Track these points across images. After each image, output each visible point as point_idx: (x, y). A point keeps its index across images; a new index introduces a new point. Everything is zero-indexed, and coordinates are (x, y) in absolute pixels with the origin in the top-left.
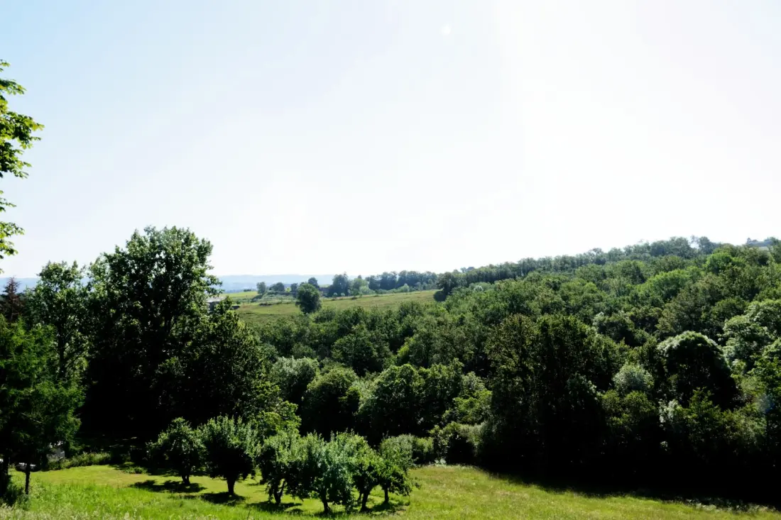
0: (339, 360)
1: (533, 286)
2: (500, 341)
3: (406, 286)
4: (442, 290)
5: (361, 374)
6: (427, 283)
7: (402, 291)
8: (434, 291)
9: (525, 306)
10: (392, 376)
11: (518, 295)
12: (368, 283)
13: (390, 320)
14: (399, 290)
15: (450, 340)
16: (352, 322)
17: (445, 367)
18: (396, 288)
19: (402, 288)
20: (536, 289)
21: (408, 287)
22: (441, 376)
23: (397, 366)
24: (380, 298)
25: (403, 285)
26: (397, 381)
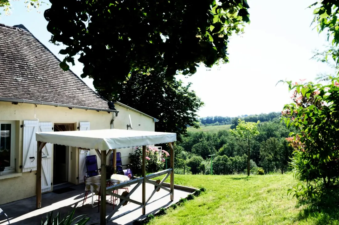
0: (194, 152)
1: (277, 125)
2: (266, 148)
3: (217, 122)
4: (234, 125)
5: (205, 158)
6: (227, 121)
7: (215, 125)
8: (230, 125)
9: (274, 134)
10: (219, 160)
11: (271, 129)
12: (201, 121)
13: (215, 137)
14: (214, 124)
15: (242, 146)
16: (199, 137)
17: (240, 157)
18: (213, 123)
19: (216, 123)
20: (279, 126)
21: (218, 123)
22: (239, 161)
23: (221, 156)
24: (208, 128)
25: (216, 122)
26: (221, 162)
